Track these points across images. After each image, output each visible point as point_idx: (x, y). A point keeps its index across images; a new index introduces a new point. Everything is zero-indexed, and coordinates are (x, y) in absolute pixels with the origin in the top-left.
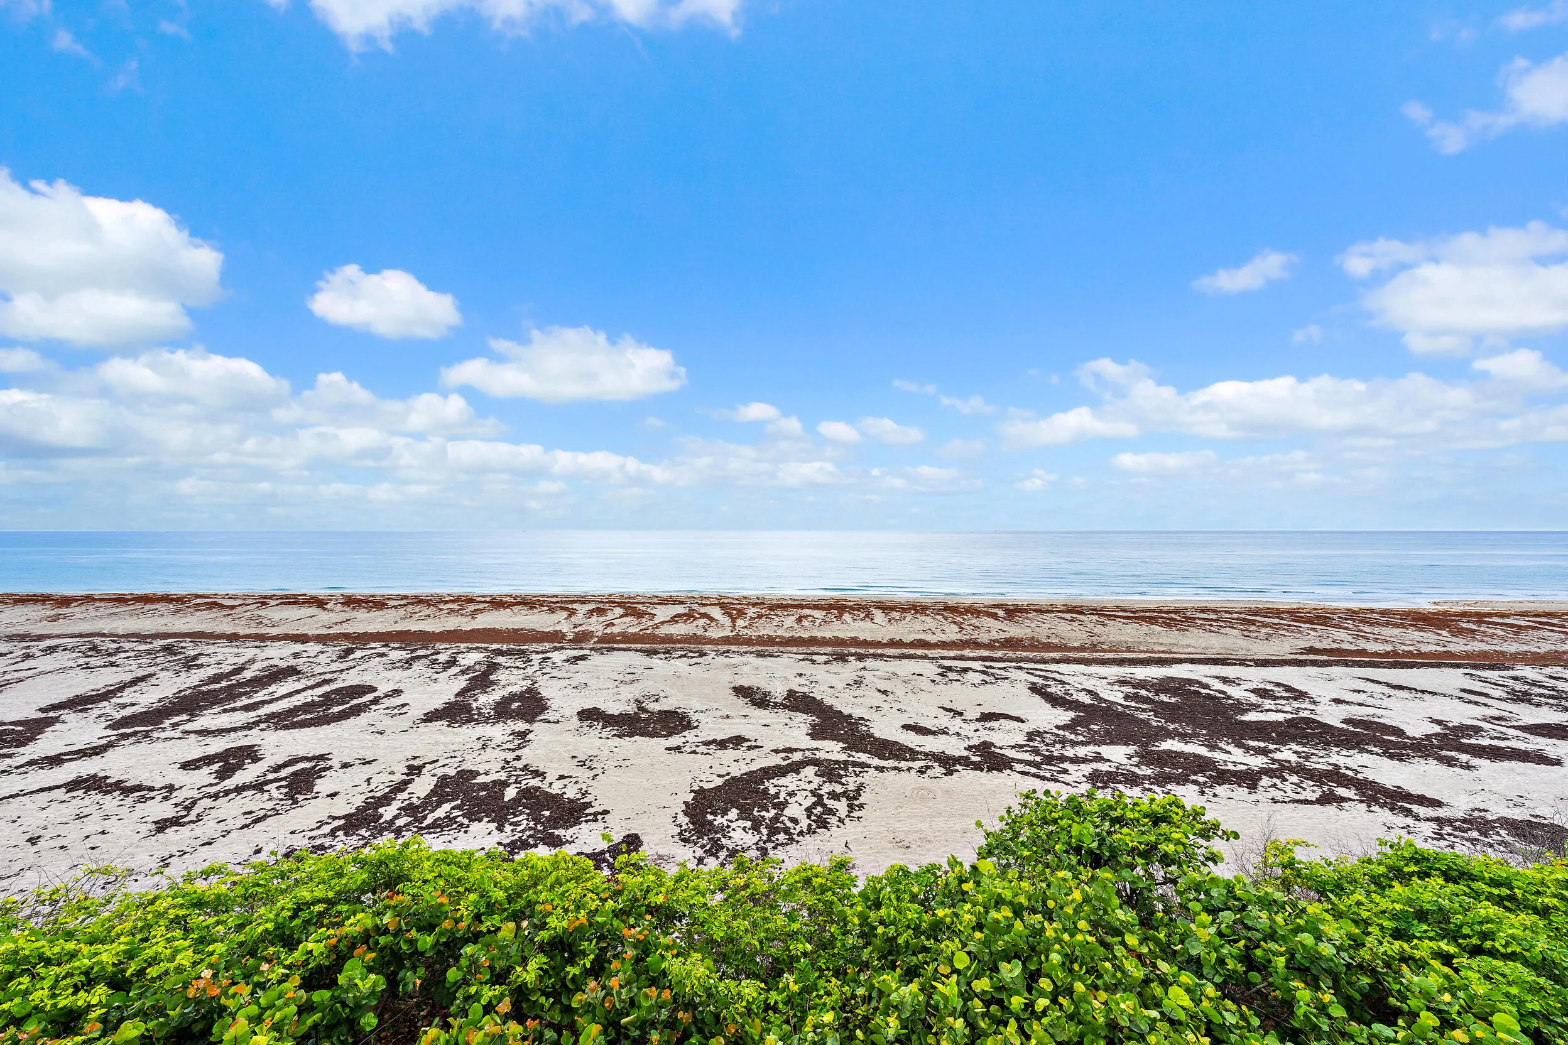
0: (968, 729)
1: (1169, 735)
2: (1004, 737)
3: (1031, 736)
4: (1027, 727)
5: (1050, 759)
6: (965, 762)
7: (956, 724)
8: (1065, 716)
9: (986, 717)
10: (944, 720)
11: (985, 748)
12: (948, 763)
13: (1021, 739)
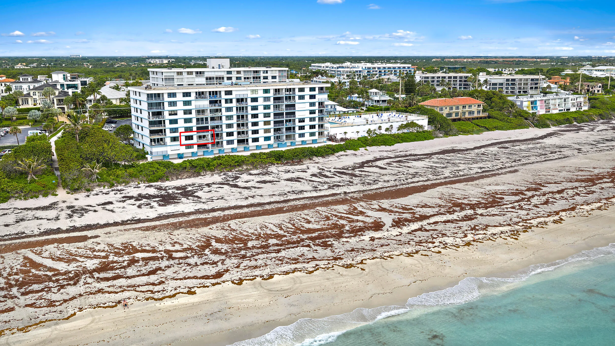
0: (213, 189)
1: (179, 194)
2: (206, 189)
3: (202, 189)
4: (203, 191)
5: (200, 186)
6: (211, 184)
7: (215, 189)
8: (196, 194)
9: (211, 191)
10: (217, 190)
11: (209, 186)
12: (213, 183)
13: (204, 189)
